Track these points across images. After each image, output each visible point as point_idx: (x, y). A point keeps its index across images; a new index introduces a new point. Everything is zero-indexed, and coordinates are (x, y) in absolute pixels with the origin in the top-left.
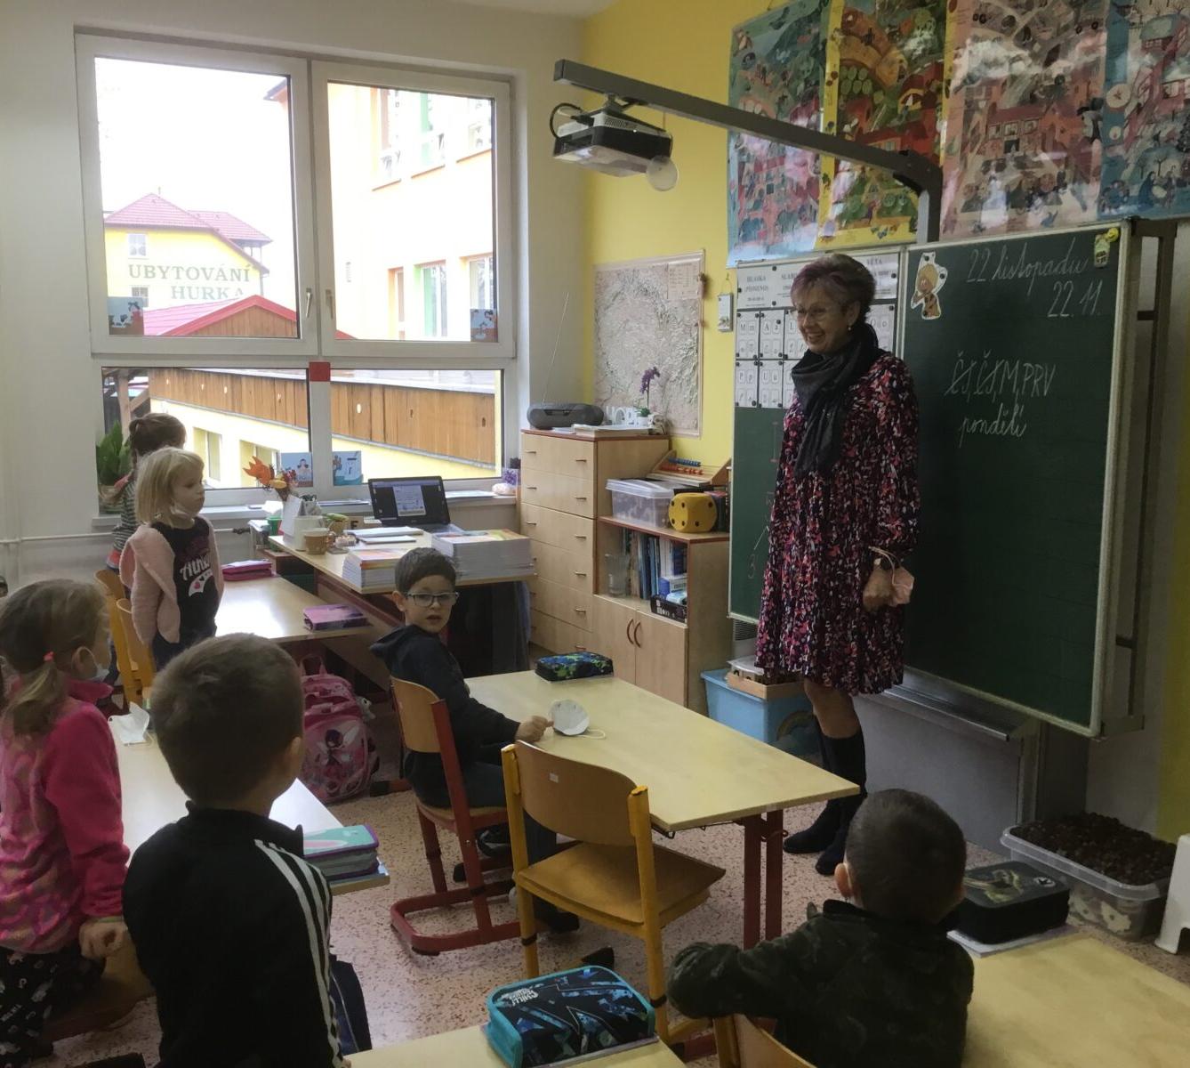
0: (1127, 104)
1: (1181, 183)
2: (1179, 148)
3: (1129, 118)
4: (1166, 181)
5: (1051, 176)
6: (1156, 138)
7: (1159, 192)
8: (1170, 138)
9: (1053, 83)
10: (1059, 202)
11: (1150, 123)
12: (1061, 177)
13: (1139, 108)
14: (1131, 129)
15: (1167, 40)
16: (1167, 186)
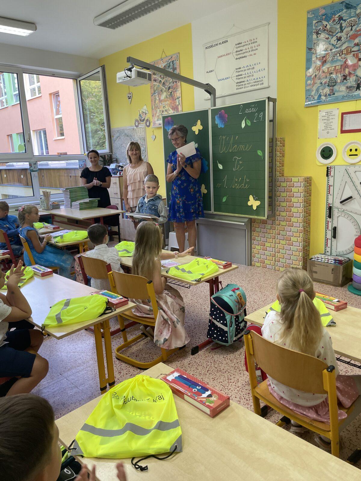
0: (312, 75)
1: (329, 95)
2: (328, 86)
3: (313, 78)
4: (325, 95)
6: (321, 83)
8: (325, 83)
11: (319, 79)
13: (316, 75)
14: (313, 81)
16: (326, 96)
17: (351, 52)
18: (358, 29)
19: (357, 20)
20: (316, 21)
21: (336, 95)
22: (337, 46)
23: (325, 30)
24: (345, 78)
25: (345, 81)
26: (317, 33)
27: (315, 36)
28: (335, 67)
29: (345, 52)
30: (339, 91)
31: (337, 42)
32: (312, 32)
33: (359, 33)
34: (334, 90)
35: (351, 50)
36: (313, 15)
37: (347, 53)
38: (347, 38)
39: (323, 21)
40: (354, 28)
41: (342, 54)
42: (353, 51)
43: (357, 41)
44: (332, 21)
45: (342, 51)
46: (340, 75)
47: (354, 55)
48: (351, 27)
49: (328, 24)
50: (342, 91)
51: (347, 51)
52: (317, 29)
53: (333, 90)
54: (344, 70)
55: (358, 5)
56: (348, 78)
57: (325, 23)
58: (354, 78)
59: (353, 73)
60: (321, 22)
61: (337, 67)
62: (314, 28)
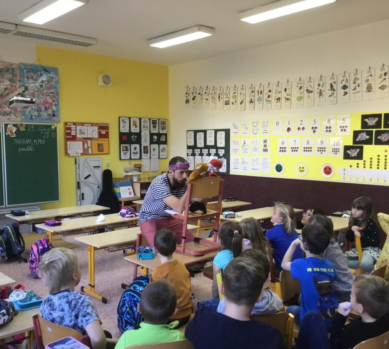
1: (38, 116)
2: (37, 111)
5: (8, 111)
7: (34, 117)
8: (35, 109)
9: (6, 94)
10: (11, 116)
12: (11, 111)
15: (32, 94)
16: (35, 116)
17: (49, 95)
18: (51, 84)
19: (51, 79)
20: (26, 71)
21: (41, 117)
22: (40, 90)
23: (32, 78)
24: (46, 109)
25: (46, 111)
26: (28, 78)
27: (26, 79)
28: (40, 101)
29: (45, 94)
30: (44, 116)
31: (40, 88)
32: (24, 76)
33: (52, 87)
34: (41, 114)
35: (48, 95)
36: (24, 67)
37: (47, 96)
38: (46, 87)
39: (31, 73)
40: (49, 83)
41: (44, 95)
42: (50, 96)
43: (51, 90)
44: (36, 74)
45: (44, 94)
46: (43, 107)
47: (50, 98)
48: (47, 82)
49: (34, 75)
50: (45, 116)
51: (47, 94)
52: (27, 75)
53: (39, 114)
54: (46, 105)
55: (51, 71)
56: (48, 109)
57: (32, 74)
58: (51, 110)
59: (50, 107)
60: (30, 72)
61: (41, 102)
62: (25, 74)
